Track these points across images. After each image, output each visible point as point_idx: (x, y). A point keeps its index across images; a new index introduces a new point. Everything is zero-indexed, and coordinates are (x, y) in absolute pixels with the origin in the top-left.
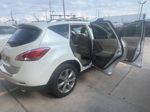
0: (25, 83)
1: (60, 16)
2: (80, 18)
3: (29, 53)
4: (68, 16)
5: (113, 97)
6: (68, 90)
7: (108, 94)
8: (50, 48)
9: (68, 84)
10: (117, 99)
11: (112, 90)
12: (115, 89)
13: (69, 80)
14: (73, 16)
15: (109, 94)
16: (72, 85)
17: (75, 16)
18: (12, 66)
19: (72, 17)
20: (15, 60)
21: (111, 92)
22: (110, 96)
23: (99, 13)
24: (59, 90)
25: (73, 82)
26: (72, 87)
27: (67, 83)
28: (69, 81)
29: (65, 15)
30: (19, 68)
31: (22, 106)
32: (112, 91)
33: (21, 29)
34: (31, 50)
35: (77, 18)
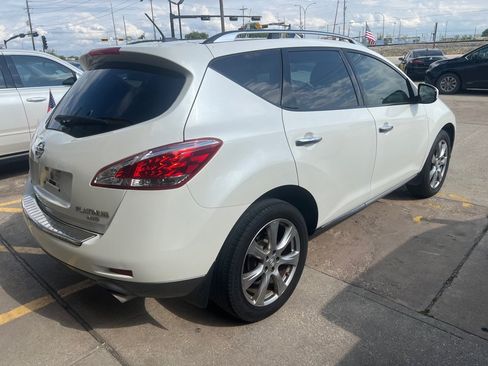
0: (129, 273)
1: (204, 18)
2: (276, 27)
3: (145, 161)
4: (233, 18)
5: (444, 326)
6: (276, 297)
7: (422, 312)
8: (221, 143)
9: (276, 273)
10: (458, 332)
11: (433, 297)
12: (446, 293)
13: (278, 258)
14: (253, 18)
15: (426, 312)
16: (288, 276)
17: (258, 18)
18: (78, 209)
19: (248, 21)
20: (93, 184)
21: (432, 305)
22: (432, 321)
23: (345, 9)
24: (247, 295)
25: (291, 266)
26: (287, 283)
27: (273, 268)
28: (279, 263)
29: (222, 17)
30: (105, 215)
31: (113, 352)
32: (435, 300)
33: (100, 71)
34: (154, 150)
35: (266, 26)
